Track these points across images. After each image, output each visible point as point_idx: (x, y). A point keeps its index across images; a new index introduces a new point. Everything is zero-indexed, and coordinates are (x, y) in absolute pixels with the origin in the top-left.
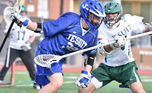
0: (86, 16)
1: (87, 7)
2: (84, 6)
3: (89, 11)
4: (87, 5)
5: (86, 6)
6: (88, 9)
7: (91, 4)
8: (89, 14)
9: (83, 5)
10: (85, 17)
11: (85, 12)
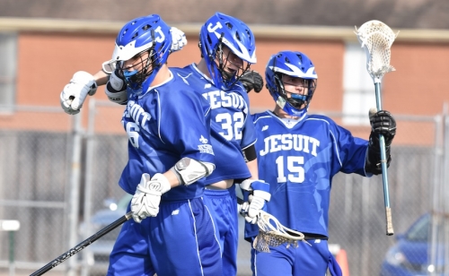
0: (211, 52)
1: (218, 30)
2: (212, 27)
3: (220, 40)
4: (219, 25)
5: (216, 28)
6: (219, 36)
7: (230, 25)
8: (220, 47)
9: (211, 25)
10: (209, 54)
11: (210, 42)
